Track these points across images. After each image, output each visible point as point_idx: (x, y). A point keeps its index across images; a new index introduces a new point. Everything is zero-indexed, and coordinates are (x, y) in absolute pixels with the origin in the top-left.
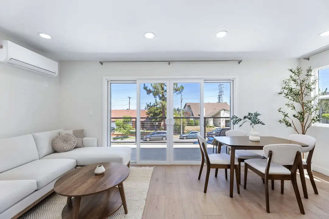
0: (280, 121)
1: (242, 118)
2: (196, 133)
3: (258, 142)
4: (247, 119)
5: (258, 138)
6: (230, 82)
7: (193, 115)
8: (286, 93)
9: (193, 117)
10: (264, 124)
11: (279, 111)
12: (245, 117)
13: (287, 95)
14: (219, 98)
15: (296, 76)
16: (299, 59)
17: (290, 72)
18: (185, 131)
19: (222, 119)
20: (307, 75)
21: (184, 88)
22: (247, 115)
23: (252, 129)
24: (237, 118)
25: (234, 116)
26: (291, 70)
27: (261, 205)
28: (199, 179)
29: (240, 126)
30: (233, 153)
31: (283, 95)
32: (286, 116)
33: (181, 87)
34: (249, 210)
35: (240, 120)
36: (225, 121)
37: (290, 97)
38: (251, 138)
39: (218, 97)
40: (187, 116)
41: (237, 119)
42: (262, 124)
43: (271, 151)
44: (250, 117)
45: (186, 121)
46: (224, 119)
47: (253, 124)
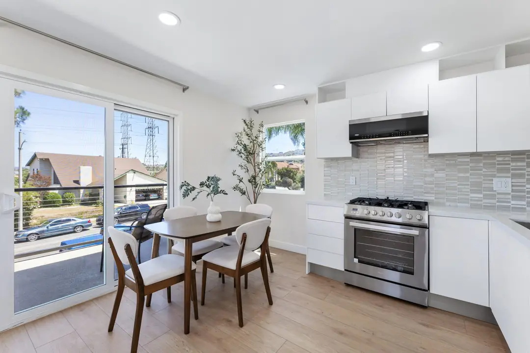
0: (234, 188)
1: (197, 186)
2: (69, 220)
3: (219, 222)
4: (205, 188)
5: (218, 217)
6: (168, 121)
7: (57, 181)
8: (239, 150)
9: (58, 186)
10: (226, 194)
11: (234, 175)
12: (202, 184)
13: (240, 153)
14: (123, 148)
15: (248, 130)
16: (249, 109)
17: (243, 123)
18: (33, 222)
19: (129, 189)
20: (259, 131)
21: (29, 114)
22: (204, 179)
23: (211, 202)
24: (189, 185)
25: (185, 182)
26: (245, 121)
27: (230, 319)
28: (111, 329)
29: (194, 199)
30: (190, 251)
31: (236, 153)
32: (241, 181)
33: (20, 110)
34: (219, 340)
35: (194, 188)
36: (135, 192)
37: (244, 157)
38: (210, 218)
39: (121, 147)
40: (39, 184)
41: (189, 188)
42: (224, 194)
43: (245, 234)
44: (209, 184)
45: (37, 197)
46: (134, 189)
47: (212, 195)
